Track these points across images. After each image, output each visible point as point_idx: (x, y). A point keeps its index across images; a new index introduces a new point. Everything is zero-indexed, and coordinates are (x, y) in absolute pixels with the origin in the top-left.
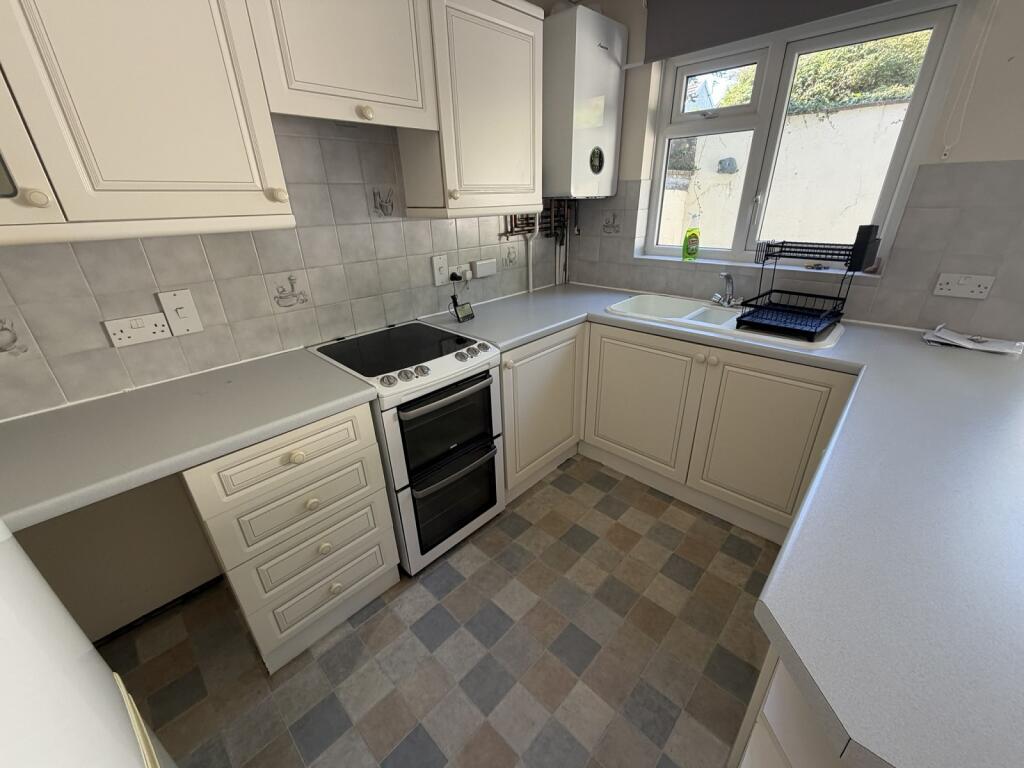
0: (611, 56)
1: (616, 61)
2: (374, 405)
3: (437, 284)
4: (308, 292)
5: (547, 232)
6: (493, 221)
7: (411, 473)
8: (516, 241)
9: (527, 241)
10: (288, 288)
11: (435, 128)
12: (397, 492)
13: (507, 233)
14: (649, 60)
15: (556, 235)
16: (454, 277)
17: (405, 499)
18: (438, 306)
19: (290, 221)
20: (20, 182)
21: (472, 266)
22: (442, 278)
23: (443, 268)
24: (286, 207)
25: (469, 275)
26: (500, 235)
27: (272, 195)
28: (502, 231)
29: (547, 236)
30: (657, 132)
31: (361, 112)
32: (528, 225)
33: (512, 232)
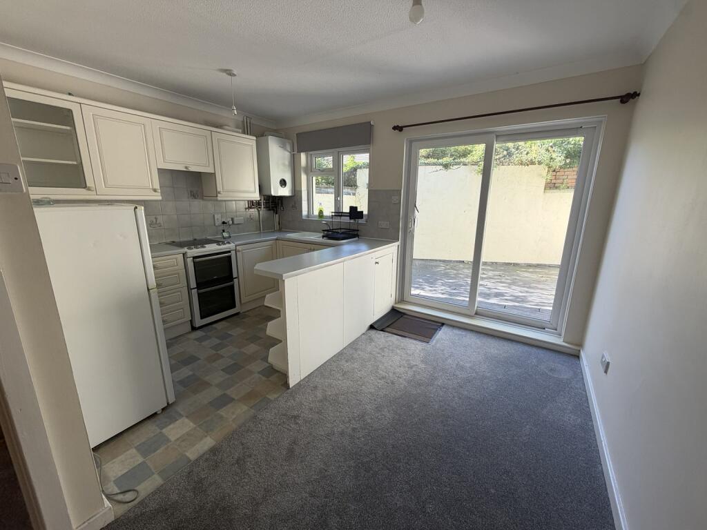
0: (285, 149)
1: (288, 151)
2: (184, 254)
3: (216, 225)
4: (162, 223)
5: (268, 208)
6: (242, 203)
7: (197, 284)
8: (254, 211)
9: (259, 211)
10: (155, 221)
11: (213, 172)
12: (191, 289)
13: (250, 208)
14: (300, 151)
15: (274, 210)
16: (224, 223)
17: (194, 292)
18: (217, 234)
19: (160, 198)
20: (88, 185)
21: (232, 219)
22: (218, 223)
23: (219, 219)
24: (159, 194)
25: (231, 222)
26: (246, 209)
27: (155, 190)
28: (247, 206)
29: (270, 210)
30: (307, 174)
31: (186, 168)
32: (259, 205)
33: (251, 208)
